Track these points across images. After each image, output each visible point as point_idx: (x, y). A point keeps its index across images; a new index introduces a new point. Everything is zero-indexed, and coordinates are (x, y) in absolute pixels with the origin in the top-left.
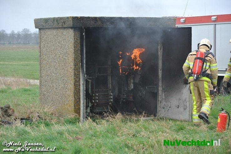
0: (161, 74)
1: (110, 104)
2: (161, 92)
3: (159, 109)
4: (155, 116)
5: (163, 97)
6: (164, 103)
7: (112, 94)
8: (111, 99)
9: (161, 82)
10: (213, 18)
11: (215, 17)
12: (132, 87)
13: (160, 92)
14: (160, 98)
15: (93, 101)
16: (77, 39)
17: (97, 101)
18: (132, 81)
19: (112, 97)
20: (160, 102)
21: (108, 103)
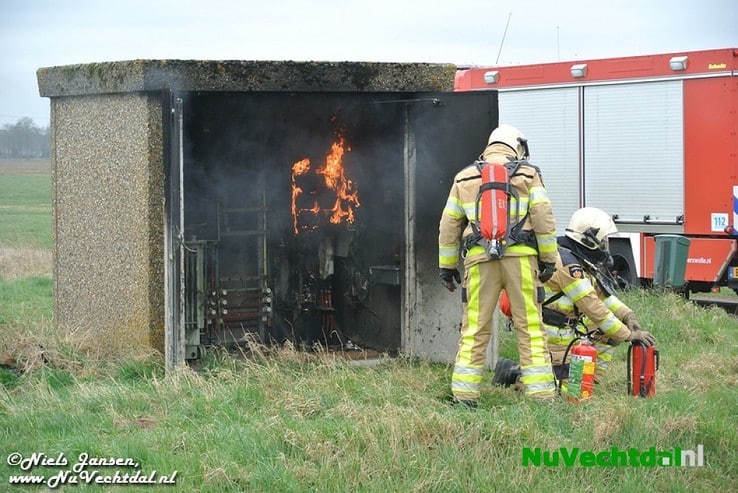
0: (412, 230)
1: (264, 319)
2: (412, 282)
3: (405, 334)
4: (394, 354)
5: (419, 300)
6: (420, 316)
7: (269, 291)
8: (269, 304)
9: (412, 255)
10: (577, 70)
11: (582, 66)
12: (331, 271)
13: (409, 284)
14: (408, 304)
15: (214, 312)
16: (158, 127)
17: (225, 312)
18: (330, 252)
19: (269, 300)
20: (411, 315)
21: (258, 319)
